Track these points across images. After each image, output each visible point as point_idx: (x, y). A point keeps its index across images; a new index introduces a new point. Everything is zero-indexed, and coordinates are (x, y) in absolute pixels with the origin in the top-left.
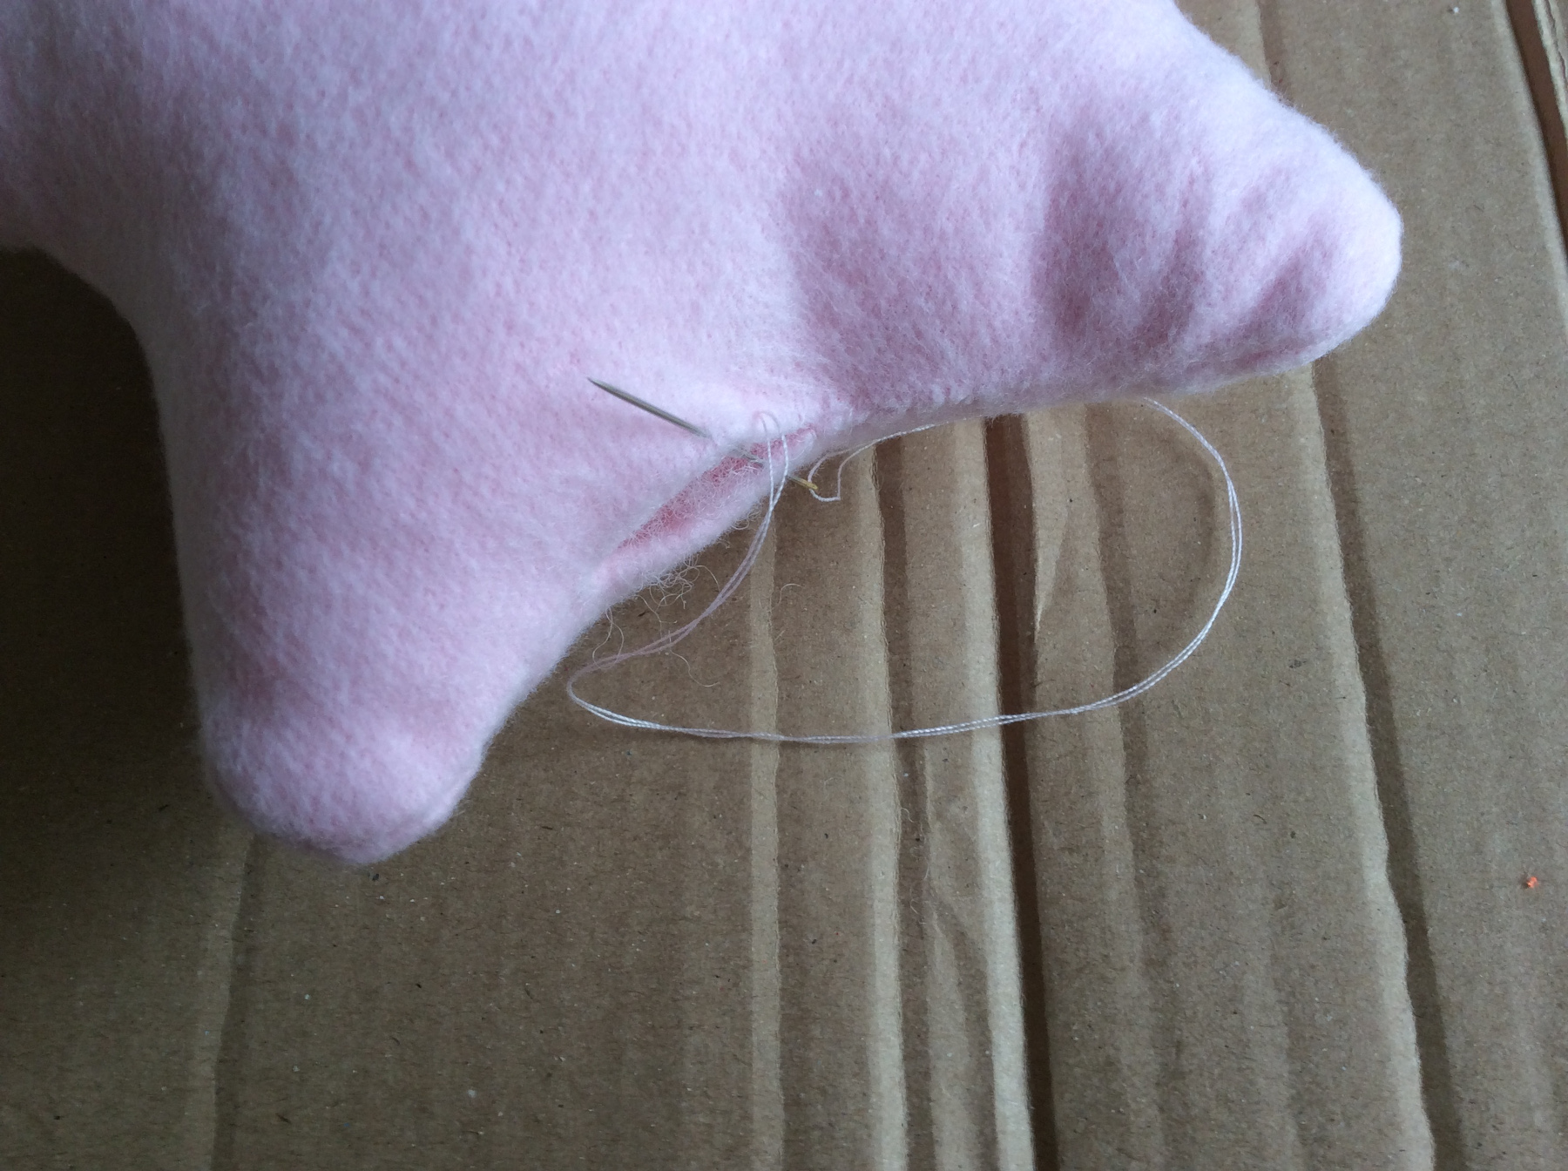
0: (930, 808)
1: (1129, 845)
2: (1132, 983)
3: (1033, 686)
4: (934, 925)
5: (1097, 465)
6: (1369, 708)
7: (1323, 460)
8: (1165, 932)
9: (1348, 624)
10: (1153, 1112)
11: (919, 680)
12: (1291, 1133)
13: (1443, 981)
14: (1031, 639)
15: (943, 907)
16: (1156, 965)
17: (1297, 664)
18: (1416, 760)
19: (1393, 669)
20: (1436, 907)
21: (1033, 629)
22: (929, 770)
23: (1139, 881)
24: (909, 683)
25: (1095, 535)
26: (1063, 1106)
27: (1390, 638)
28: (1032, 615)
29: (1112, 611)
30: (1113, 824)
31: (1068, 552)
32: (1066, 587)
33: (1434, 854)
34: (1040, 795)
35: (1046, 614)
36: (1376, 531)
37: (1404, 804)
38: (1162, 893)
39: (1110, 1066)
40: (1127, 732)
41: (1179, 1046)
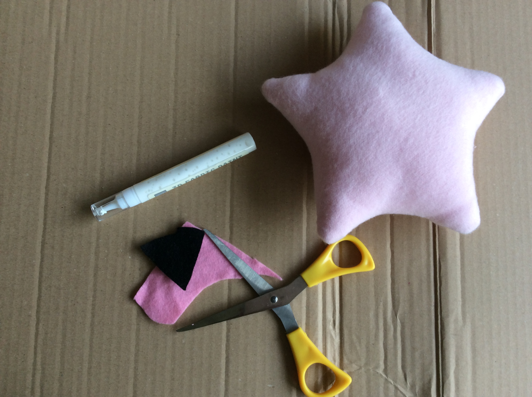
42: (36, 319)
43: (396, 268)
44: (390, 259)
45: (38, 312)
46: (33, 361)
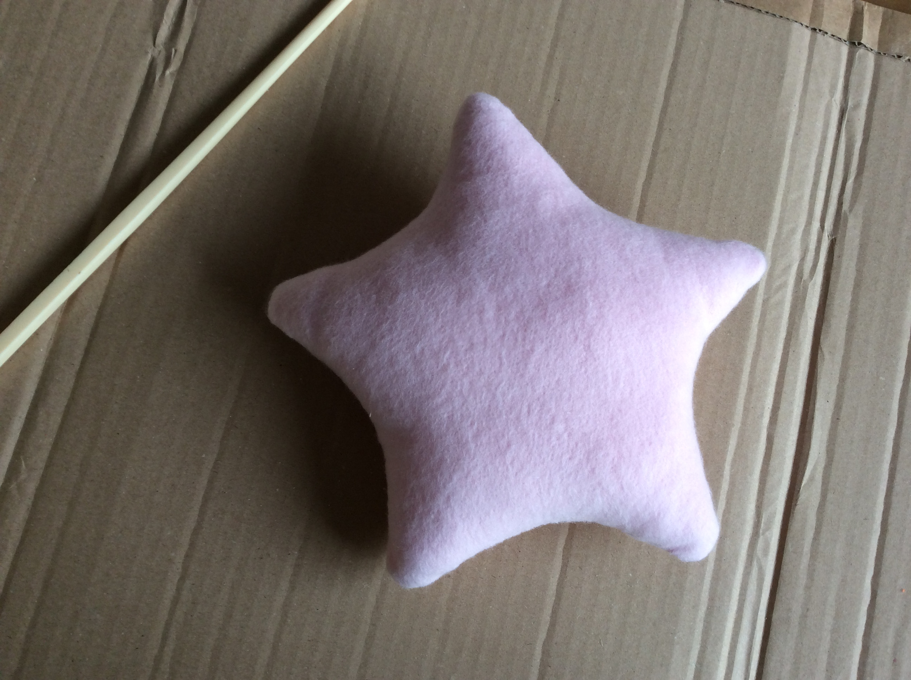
0: (761, 531)
1: (809, 555)
2: (800, 592)
3: (796, 505)
4: (755, 563)
5: (829, 445)
6: (880, 536)
7: (889, 463)
8: (812, 580)
9: (882, 511)
10: (797, 623)
11: (766, 495)
12: (828, 638)
13: (876, 611)
14: (799, 491)
15: (759, 559)
16: (808, 588)
17: (866, 519)
18: (888, 554)
19: (889, 528)
20: (881, 593)
21: (800, 489)
22: (763, 520)
23: (809, 566)
24: (763, 495)
25: (823, 465)
26: (775, 616)
27: (891, 519)
28: (801, 485)
29: (822, 490)
30: (807, 548)
31: (815, 469)
32: (812, 479)
33: (884, 580)
34: (790, 535)
35: (805, 485)
36: (897, 488)
37: (881, 564)
38: (814, 570)
39: (789, 610)
40: (817, 525)
41: (808, 610)
42: (180, 570)
43: (875, 627)
44: (867, 606)
45: (188, 556)
46: (155, 651)
